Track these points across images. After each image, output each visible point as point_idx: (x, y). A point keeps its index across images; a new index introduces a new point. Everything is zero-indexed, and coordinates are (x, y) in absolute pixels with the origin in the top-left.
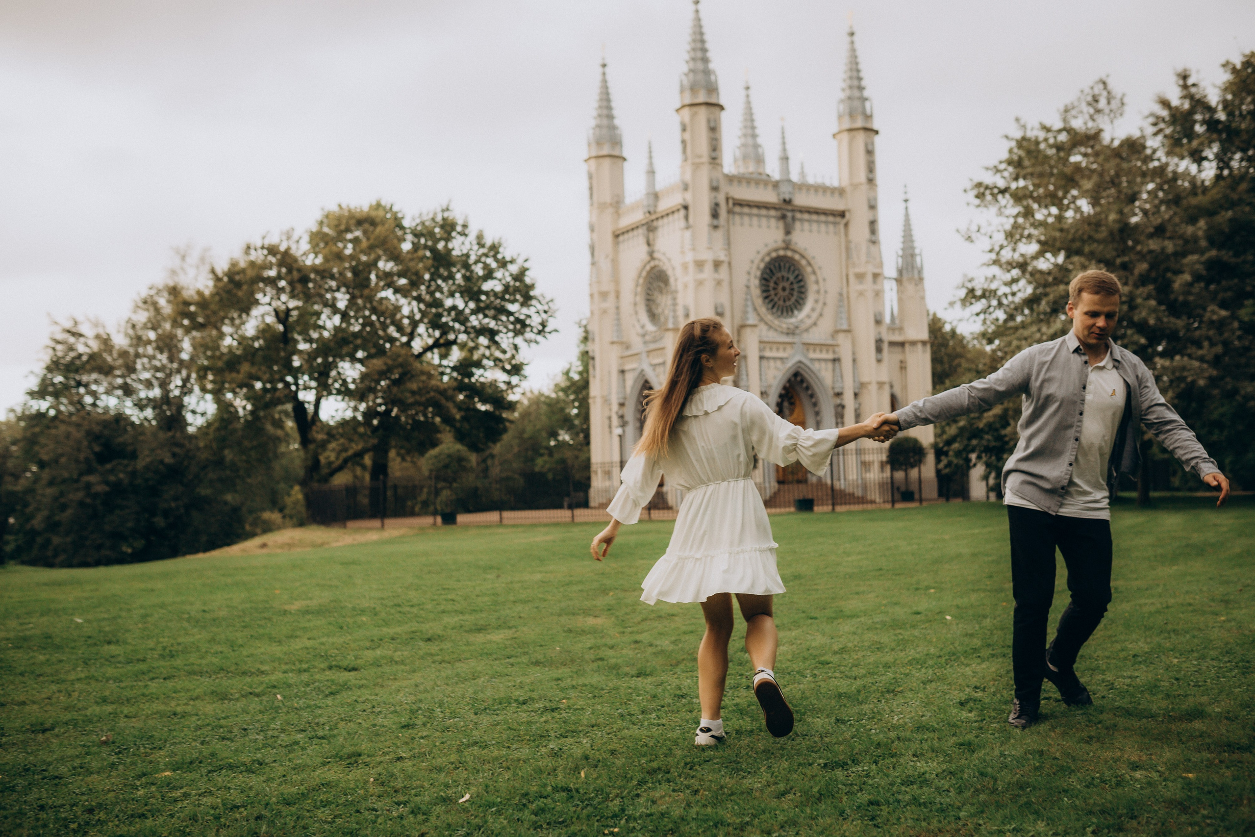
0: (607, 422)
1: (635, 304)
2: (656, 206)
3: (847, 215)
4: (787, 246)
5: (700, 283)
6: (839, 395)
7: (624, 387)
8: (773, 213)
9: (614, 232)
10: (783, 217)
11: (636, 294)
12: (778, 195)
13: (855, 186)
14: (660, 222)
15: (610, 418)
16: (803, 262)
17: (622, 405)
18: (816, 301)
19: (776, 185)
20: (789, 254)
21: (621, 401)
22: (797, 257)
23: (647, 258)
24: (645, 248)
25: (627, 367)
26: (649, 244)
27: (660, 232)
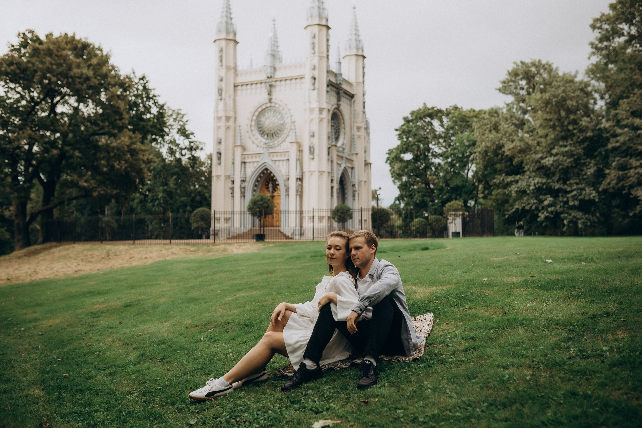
0: (230, 191)
1: (251, 126)
2: (274, 74)
3: (355, 96)
4: (338, 108)
5: (321, 120)
6: (354, 185)
7: (245, 171)
8: (335, 89)
9: (234, 84)
10: (338, 93)
11: (252, 121)
12: (336, 80)
13: (358, 83)
14: (278, 83)
15: (232, 189)
16: (341, 117)
17: (243, 181)
18: (344, 138)
19: (336, 75)
20: (338, 111)
21: (243, 179)
22: (339, 114)
23: (267, 101)
24: (266, 96)
25: (246, 160)
26: (270, 94)
27: (278, 89)
